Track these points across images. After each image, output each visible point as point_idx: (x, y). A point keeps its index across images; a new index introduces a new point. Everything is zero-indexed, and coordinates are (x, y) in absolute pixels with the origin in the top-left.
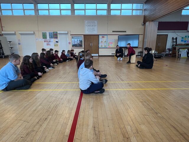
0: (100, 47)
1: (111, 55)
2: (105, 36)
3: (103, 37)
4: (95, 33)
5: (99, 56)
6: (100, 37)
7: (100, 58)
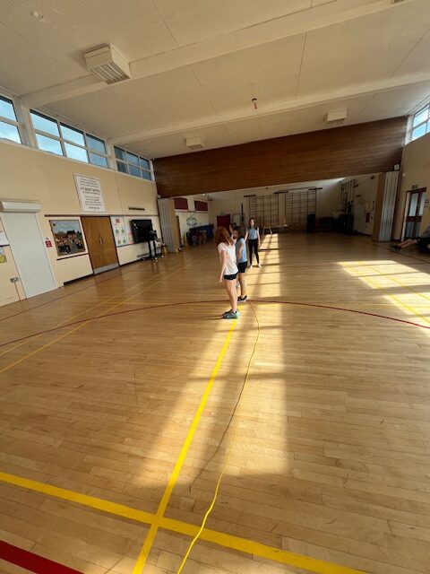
0: (117, 244)
1: (136, 259)
2: (121, 219)
3: (118, 221)
4: (102, 211)
5: (121, 266)
6: (113, 220)
7: (124, 270)
